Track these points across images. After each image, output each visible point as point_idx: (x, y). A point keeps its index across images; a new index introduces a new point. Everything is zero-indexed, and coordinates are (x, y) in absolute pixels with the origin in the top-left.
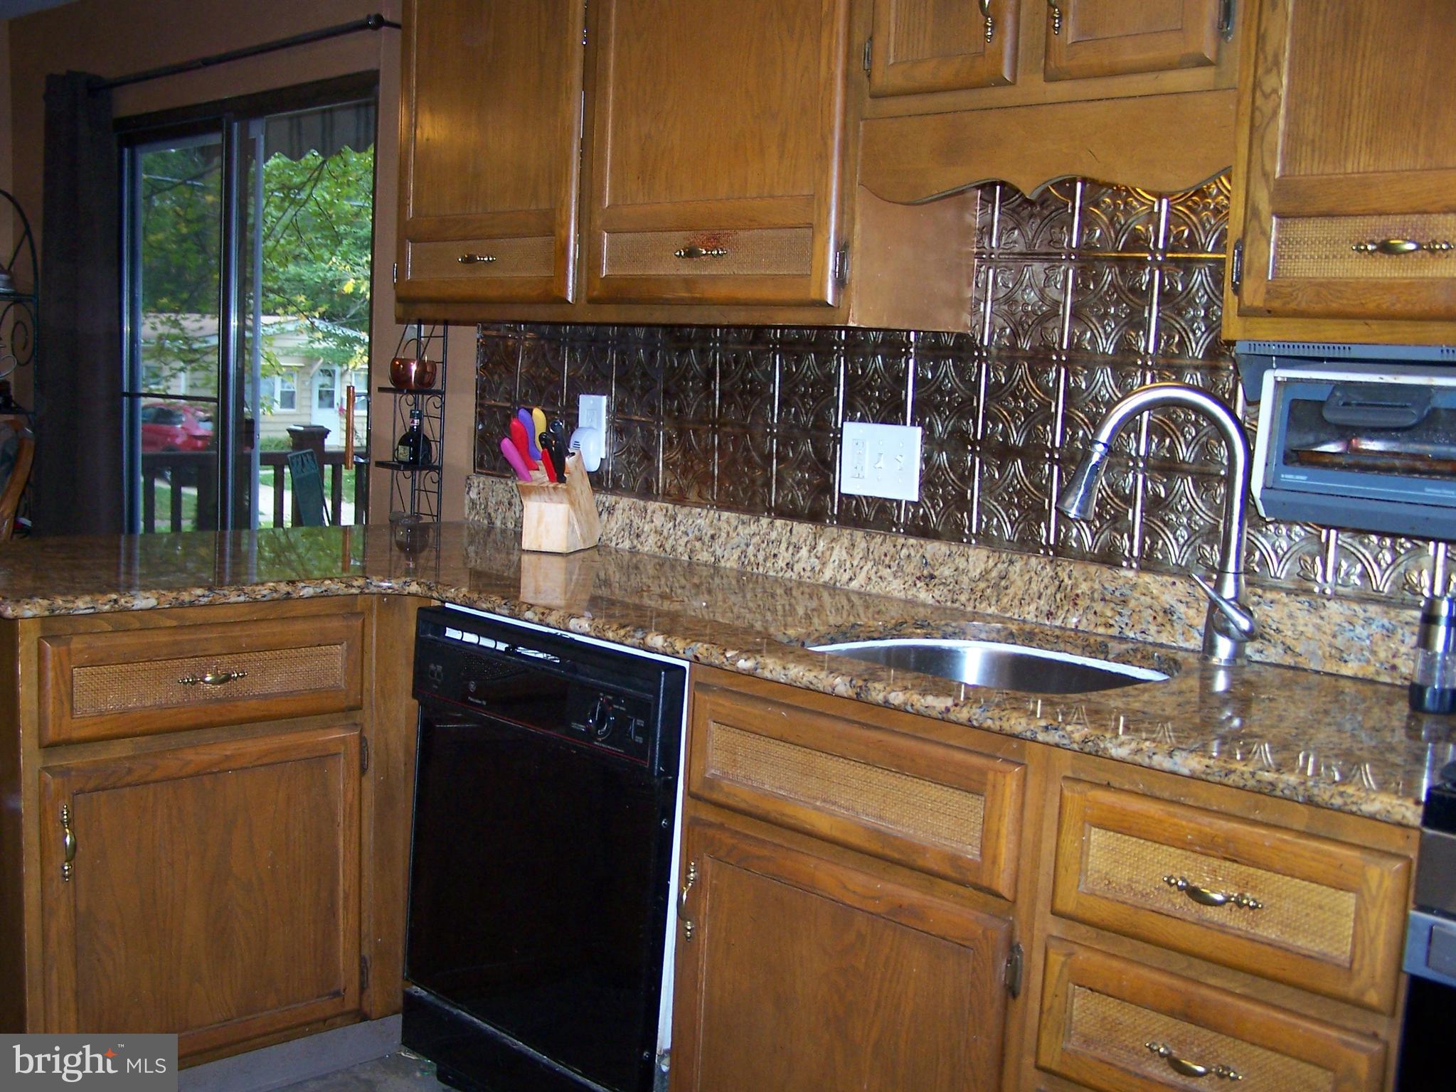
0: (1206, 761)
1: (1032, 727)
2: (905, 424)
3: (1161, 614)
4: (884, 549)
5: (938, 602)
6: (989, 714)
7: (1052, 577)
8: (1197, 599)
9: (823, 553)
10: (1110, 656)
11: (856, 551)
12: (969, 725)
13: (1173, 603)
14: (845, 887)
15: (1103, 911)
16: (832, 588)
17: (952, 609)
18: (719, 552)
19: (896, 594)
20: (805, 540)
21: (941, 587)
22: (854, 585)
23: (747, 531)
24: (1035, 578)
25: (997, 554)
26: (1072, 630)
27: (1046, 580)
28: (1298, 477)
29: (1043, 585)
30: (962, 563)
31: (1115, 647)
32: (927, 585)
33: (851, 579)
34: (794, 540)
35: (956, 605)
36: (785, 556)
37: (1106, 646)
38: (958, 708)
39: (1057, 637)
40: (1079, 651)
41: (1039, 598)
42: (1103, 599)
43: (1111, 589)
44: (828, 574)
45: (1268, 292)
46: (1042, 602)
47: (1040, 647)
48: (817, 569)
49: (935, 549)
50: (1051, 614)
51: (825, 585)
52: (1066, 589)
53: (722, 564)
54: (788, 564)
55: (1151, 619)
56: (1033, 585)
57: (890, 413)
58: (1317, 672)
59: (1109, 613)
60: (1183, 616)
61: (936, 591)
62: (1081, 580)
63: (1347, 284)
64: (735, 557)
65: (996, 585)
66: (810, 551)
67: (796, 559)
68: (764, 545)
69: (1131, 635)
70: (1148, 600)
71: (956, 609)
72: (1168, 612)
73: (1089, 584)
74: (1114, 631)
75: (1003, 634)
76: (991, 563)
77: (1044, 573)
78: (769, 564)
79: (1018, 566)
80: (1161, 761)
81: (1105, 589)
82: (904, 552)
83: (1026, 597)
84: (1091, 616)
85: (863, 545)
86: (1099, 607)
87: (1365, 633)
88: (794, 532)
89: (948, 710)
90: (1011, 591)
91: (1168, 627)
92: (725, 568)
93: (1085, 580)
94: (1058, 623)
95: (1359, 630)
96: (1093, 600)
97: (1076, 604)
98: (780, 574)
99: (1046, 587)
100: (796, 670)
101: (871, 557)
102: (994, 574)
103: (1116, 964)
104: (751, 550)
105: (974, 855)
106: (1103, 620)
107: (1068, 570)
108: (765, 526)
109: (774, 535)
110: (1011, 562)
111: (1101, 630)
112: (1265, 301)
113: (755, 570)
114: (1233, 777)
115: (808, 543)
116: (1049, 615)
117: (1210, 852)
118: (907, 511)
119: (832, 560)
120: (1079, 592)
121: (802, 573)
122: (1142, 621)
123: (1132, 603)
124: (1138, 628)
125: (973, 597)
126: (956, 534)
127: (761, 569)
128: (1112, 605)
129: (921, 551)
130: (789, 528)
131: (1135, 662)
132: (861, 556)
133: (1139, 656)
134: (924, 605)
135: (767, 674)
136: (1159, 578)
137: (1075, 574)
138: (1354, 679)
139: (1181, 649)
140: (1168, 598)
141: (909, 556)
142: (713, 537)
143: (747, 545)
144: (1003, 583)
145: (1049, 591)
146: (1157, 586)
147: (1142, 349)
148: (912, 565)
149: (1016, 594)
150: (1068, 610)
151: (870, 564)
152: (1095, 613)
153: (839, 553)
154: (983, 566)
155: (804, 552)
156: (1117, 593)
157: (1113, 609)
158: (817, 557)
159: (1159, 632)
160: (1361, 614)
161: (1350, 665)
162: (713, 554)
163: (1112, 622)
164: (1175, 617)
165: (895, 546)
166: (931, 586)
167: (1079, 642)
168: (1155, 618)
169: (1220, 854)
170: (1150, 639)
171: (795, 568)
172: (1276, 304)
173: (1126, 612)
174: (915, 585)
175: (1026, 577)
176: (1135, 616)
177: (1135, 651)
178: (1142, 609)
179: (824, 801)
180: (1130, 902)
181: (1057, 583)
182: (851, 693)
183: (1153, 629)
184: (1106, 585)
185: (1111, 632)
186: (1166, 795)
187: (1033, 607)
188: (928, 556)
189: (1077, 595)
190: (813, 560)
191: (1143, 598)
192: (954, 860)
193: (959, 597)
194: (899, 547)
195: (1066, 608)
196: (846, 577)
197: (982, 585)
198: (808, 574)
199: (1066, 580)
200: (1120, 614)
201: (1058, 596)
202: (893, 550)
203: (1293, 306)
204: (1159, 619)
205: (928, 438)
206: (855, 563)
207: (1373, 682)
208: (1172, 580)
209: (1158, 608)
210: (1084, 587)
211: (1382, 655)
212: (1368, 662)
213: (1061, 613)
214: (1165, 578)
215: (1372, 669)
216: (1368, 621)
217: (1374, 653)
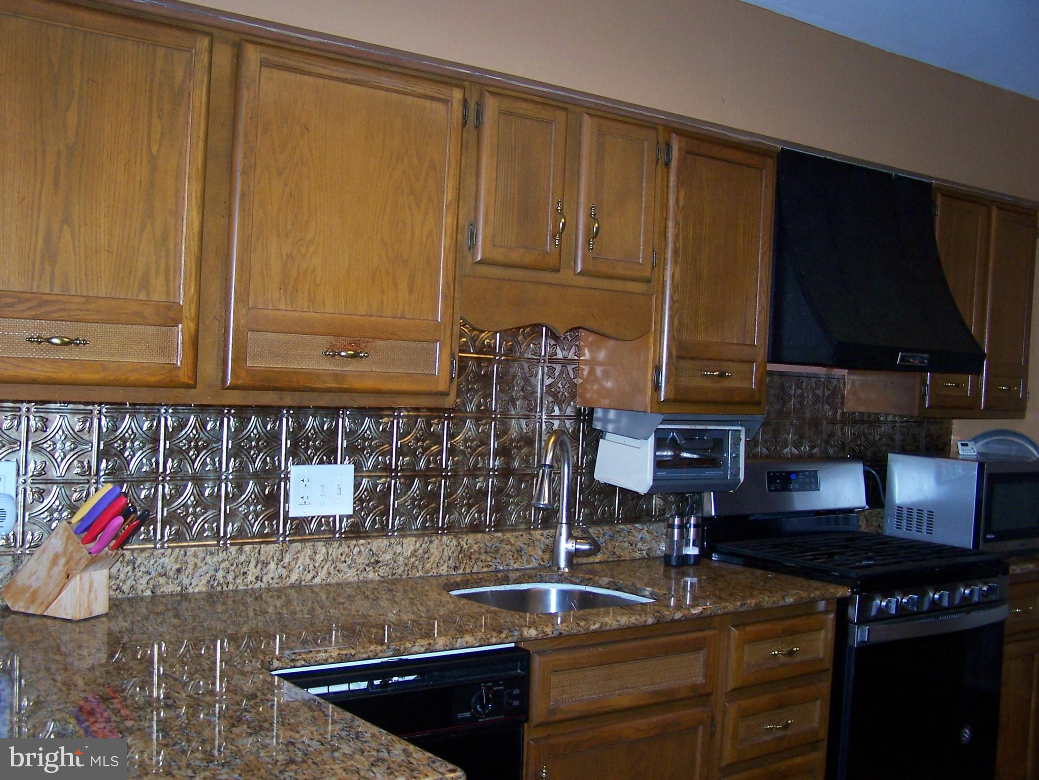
3: (516, 553)
4: (341, 550)
5: (383, 577)
7: (456, 545)
8: (533, 541)
9: (289, 563)
11: (318, 556)
13: (522, 545)
16: (298, 587)
17: (393, 580)
18: (186, 581)
19: (351, 579)
20: (273, 557)
21: (384, 567)
22: (317, 580)
23: (215, 560)
24: (446, 548)
25: (422, 539)
26: (468, 574)
27: (452, 548)
29: (450, 552)
30: (399, 549)
31: (512, 576)
32: (374, 568)
33: (314, 577)
34: (262, 558)
35: (395, 577)
36: (253, 571)
37: (508, 577)
39: (481, 579)
40: (493, 584)
41: (449, 559)
42: (486, 552)
43: (489, 545)
44: (294, 578)
46: (450, 562)
47: (472, 587)
48: (284, 576)
49: (378, 544)
51: (292, 586)
52: (465, 550)
53: (191, 590)
54: (257, 578)
55: (511, 557)
56: (446, 553)
58: (586, 564)
59: (489, 559)
61: (380, 570)
62: (473, 544)
64: (204, 582)
65: (422, 557)
66: (277, 564)
67: (265, 571)
68: (233, 568)
69: (501, 568)
70: (508, 547)
71: (396, 579)
72: (519, 551)
73: (478, 545)
76: (418, 545)
77: (451, 544)
78: (239, 581)
79: (436, 542)
81: (487, 546)
82: (357, 549)
83: (441, 561)
84: (480, 563)
85: (324, 550)
86: (483, 557)
88: (262, 552)
90: (432, 559)
91: (520, 558)
92: (194, 593)
93: (476, 543)
94: (461, 571)
95: (601, 539)
96: (480, 553)
97: (471, 558)
98: (250, 587)
99: (453, 552)
101: (330, 558)
102: (420, 551)
104: (220, 574)
105: (700, 681)
106: (486, 564)
107: (465, 539)
108: (234, 553)
109: (243, 558)
110: (431, 542)
111: (485, 570)
113: (225, 588)
115: (275, 558)
118: (341, 521)
119: (297, 566)
120: (472, 550)
121: (271, 582)
122: (507, 559)
123: (501, 551)
124: (505, 563)
125: (406, 569)
126: (384, 532)
127: (231, 587)
128: (491, 554)
129: (369, 547)
130: (257, 551)
132: (322, 559)
134: (372, 581)
137: (470, 541)
138: (600, 562)
139: (527, 569)
140: (519, 544)
141: (360, 551)
142: (179, 571)
143: (216, 570)
144: (426, 556)
145: (455, 555)
146: (514, 538)
148: (363, 557)
149: (434, 560)
150: (466, 563)
151: (329, 563)
152: (482, 561)
153: (304, 559)
154: (412, 548)
155: (272, 566)
156: (493, 547)
158: (284, 567)
160: (602, 532)
162: (180, 584)
163: (490, 563)
164: (523, 553)
165: (349, 547)
166: (377, 569)
168: (513, 556)
170: (511, 568)
171: (264, 579)
173: (498, 556)
174: (365, 570)
175: (440, 549)
176: (503, 557)
181: (459, 548)
183: (512, 562)
185: (490, 569)
187: (445, 567)
188: (374, 549)
189: (471, 553)
190: (280, 570)
191: (506, 546)
193: (397, 571)
194: (352, 547)
196: (310, 576)
197: (412, 560)
198: (276, 581)
199: (465, 546)
200: (496, 559)
201: (460, 556)
202: (347, 550)
204: (515, 556)
205: (358, 471)
206: (317, 565)
207: (607, 562)
208: (521, 533)
209: (514, 550)
210: (475, 547)
211: (610, 549)
212: (605, 553)
213: (462, 566)
214: (517, 533)
215: (606, 556)
216: (604, 534)
217: (607, 548)
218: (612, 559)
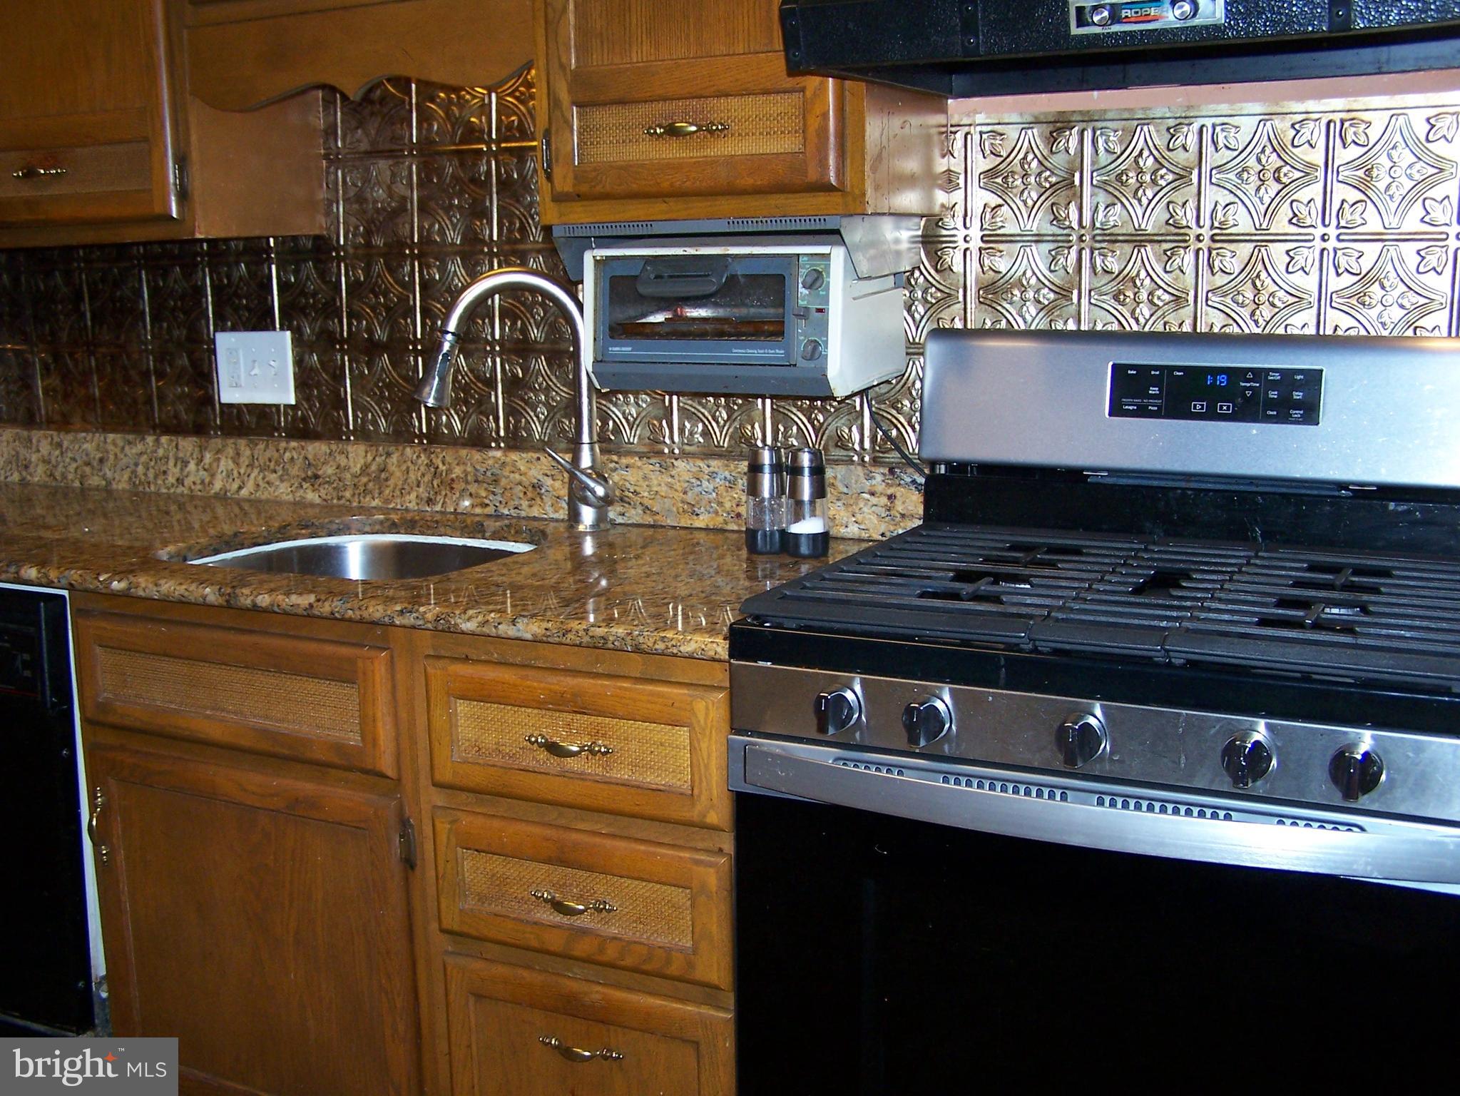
0: (545, 625)
1: (389, 613)
2: (274, 329)
3: (530, 489)
4: (268, 454)
5: (325, 500)
6: (349, 606)
7: (427, 465)
9: (210, 464)
10: (487, 534)
11: (241, 460)
12: (332, 618)
13: (540, 477)
14: (245, 790)
15: (478, 777)
16: (222, 497)
17: (339, 506)
18: (109, 474)
19: (285, 497)
20: (192, 454)
21: (326, 486)
22: (244, 493)
23: (134, 451)
24: (412, 467)
25: (374, 448)
26: (451, 513)
27: (422, 468)
28: (623, 349)
29: (419, 474)
30: (343, 461)
31: (491, 525)
32: (313, 485)
33: (240, 488)
34: (181, 455)
35: (342, 502)
36: (174, 472)
37: (482, 525)
38: (320, 603)
39: (437, 522)
40: (458, 533)
41: (418, 486)
42: (476, 481)
43: (482, 470)
44: (218, 485)
45: (576, 178)
46: (421, 490)
47: (423, 534)
48: (207, 481)
49: (316, 449)
50: (431, 500)
51: (216, 496)
52: (441, 475)
53: (114, 486)
54: (178, 480)
55: (521, 495)
56: (412, 476)
57: (261, 321)
58: (672, 527)
59: (483, 494)
60: (550, 489)
61: (322, 491)
62: (454, 465)
63: (643, 166)
64: (126, 477)
65: (377, 478)
66: (197, 465)
67: (185, 473)
68: (152, 463)
69: (506, 512)
70: (517, 477)
71: (343, 506)
72: (537, 486)
73: (462, 468)
74: (490, 510)
75: (386, 525)
76: (370, 458)
77: (420, 461)
78: (160, 482)
79: (395, 458)
80: (506, 629)
81: (476, 470)
82: (288, 455)
83: (406, 487)
84: (467, 498)
85: (248, 452)
86: (473, 488)
87: (711, 487)
88: (180, 447)
89: (311, 606)
90: (391, 482)
91: (538, 499)
92: (117, 490)
93: (458, 464)
94: (438, 508)
95: (705, 483)
96: (467, 482)
97: (452, 488)
98: (172, 491)
99: (423, 475)
100: (167, 586)
101: (256, 463)
102: (374, 467)
103: (496, 824)
104: (140, 469)
105: (355, 740)
106: (478, 501)
107: (441, 456)
108: (151, 444)
109: (161, 452)
110: (389, 455)
111: (478, 510)
112: (574, 185)
113: (147, 489)
114: (569, 636)
115: (195, 456)
116: (430, 501)
117: (561, 708)
118: (286, 414)
119: (220, 471)
120: (454, 476)
121: (193, 487)
122: (514, 497)
123: (503, 482)
125: (357, 492)
126: (335, 432)
127: (153, 488)
128: (485, 485)
129: (303, 452)
130: (174, 444)
131: (510, 538)
132: (247, 463)
133: (513, 532)
134: (312, 505)
135: (141, 593)
136: (524, 455)
137: (448, 459)
138: (707, 529)
139: (553, 520)
140: (535, 473)
141: (292, 458)
142: (101, 461)
143: (136, 465)
144: (383, 475)
145: (426, 479)
146: (524, 462)
147: (487, 237)
148: (296, 468)
149: (396, 485)
150: (446, 495)
151: (256, 471)
152: (471, 495)
153: (225, 464)
154: (362, 461)
155: (192, 466)
156: (489, 474)
157: (486, 489)
158: (205, 470)
159: (530, 506)
160: (706, 470)
161: (701, 517)
162: (104, 477)
163: (487, 501)
164: (543, 491)
165: (278, 451)
166: (316, 486)
167: (457, 524)
168: (525, 493)
169: (569, 708)
170: (523, 514)
171: (186, 484)
172: (584, 188)
173: (498, 491)
174: (302, 487)
175: (404, 468)
176: (508, 494)
177: (509, 526)
178: (512, 485)
179: (213, 709)
180: (499, 764)
181: (433, 470)
182: (221, 601)
183: (525, 504)
184: (478, 467)
185: (487, 511)
186: (518, 660)
187: (413, 496)
188: (310, 457)
189: (453, 480)
190: (202, 473)
191: (512, 475)
192: (339, 748)
193: (344, 494)
194: (282, 451)
195: (443, 493)
196: (235, 486)
197: (364, 480)
198: (199, 487)
199: (441, 466)
200: (493, 493)
201: (435, 483)
202: (276, 455)
203: (599, 189)
204: (529, 494)
205: (298, 341)
206: (242, 471)
207: (723, 531)
208: (537, 455)
209: (526, 484)
210: (458, 471)
211: (728, 505)
212: (716, 513)
213: (440, 498)
214: (530, 454)
215: (720, 519)
216: (712, 475)
217: (720, 504)
218: (736, 528)
